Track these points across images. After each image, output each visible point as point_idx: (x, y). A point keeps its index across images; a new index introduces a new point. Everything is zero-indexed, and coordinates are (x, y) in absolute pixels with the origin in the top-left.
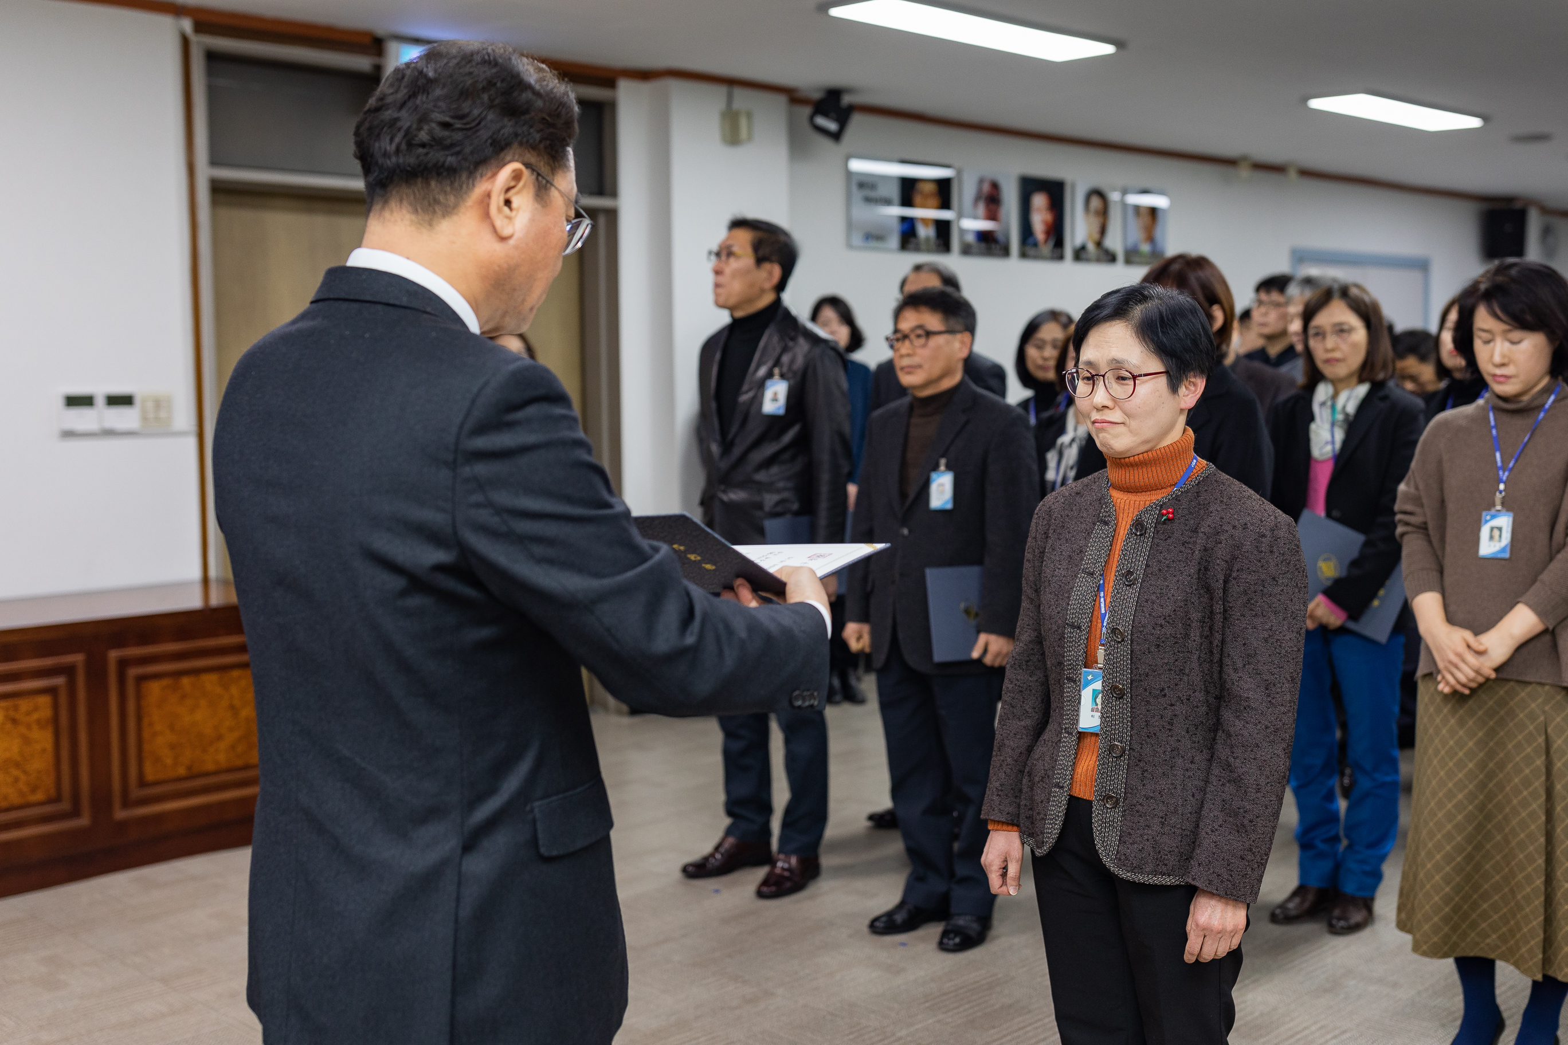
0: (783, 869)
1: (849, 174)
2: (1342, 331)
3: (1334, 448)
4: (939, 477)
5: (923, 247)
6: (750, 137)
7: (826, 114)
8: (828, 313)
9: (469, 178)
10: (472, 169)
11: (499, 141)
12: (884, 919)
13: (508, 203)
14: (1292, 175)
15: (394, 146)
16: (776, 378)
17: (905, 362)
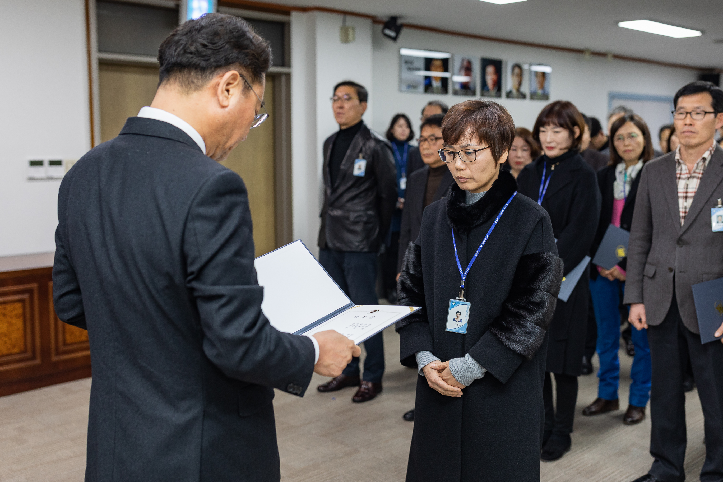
0: (365, 389)
1: (400, 56)
2: (632, 136)
3: (625, 194)
5: (436, 91)
6: (354, 40)
7: (390, 29)
8: (402, 121)
9: (211, 73)
10: (213, 69)
11: (229, 59)
12: (410, 414)
13: (228, 91)
14: (610, 58)
15: (177, 52)
16: (361, 158)
17: (426, 152)
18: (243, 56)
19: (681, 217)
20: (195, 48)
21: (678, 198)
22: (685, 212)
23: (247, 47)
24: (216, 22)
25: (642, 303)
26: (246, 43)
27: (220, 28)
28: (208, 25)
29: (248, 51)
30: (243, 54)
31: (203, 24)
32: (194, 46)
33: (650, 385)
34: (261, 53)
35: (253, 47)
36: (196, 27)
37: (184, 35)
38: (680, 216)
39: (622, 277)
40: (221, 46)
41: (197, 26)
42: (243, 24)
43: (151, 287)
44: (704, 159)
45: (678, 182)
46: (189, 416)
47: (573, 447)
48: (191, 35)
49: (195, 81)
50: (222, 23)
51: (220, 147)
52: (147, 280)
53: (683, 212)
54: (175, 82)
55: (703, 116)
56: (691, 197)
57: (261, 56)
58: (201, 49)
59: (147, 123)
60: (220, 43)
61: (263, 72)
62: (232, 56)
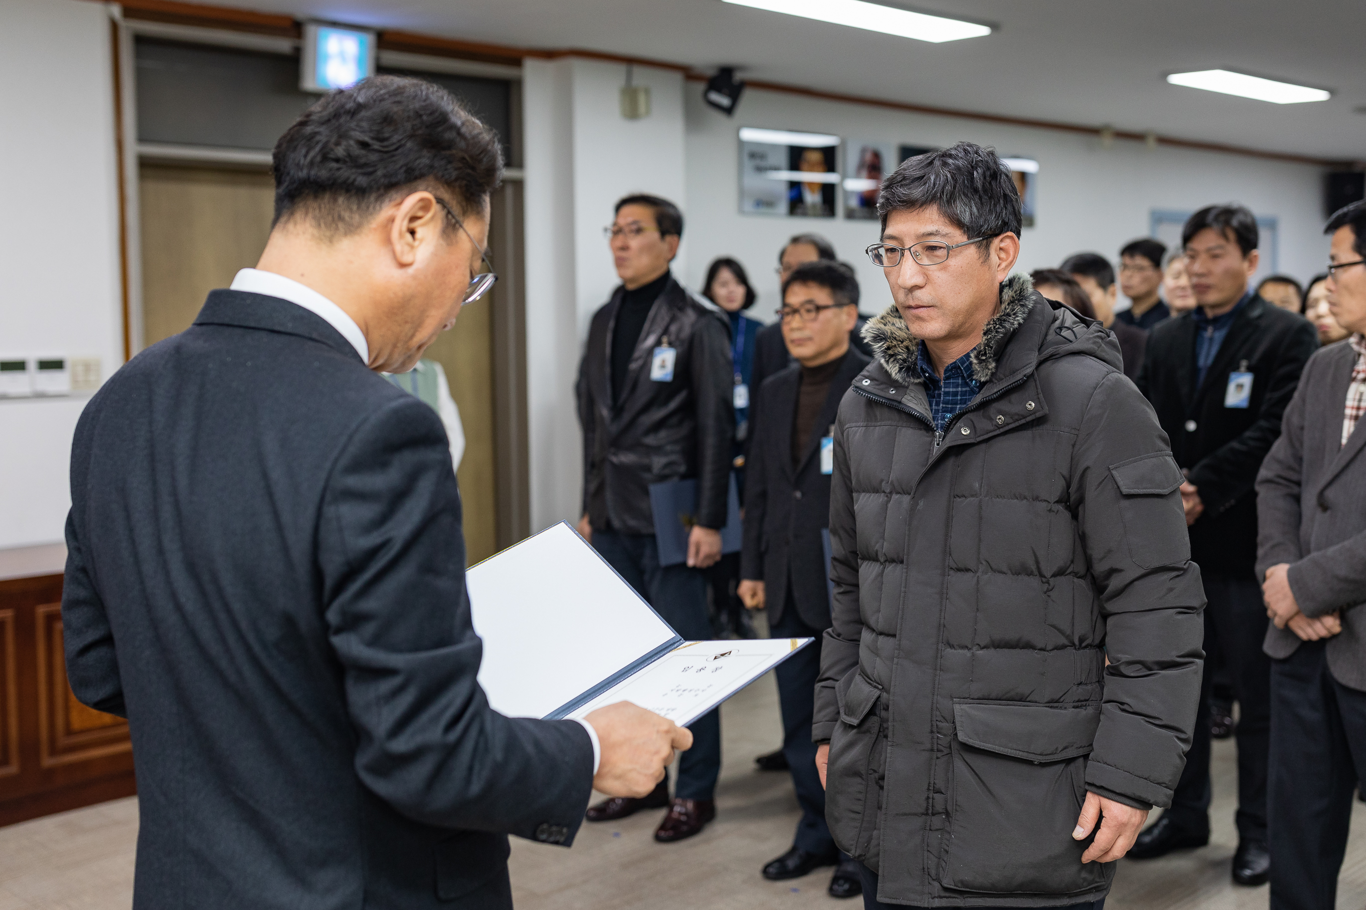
1: (741, 143)
5: (810, 212)
6: (648, 111)
7: (718, 90)
8: (725, 274)
9: (377, 199)
10: (382, 191)
11: (413, 170)
12: (777, 864)
13: (412, 232)
14: (1151, 143)
15: (309, 158)
16: (665, 346)
17: (796, 335)
18: (443, 162)
20: (345, 150)
21: (1343, 418)
23: (450, 145)
24: (387, 96)
26: (449, 135)
27: (395, 108)
28: (371, 101)
29: (454, 152)
30: (442, 159)
31: (361, 99)
32: (343, 147)
34: (479, 154)
35: (462, 144)
36: (347, 107)
37: (323, 124)
40: (398, 144)
41: (350, 105)
42: (442, 98)
43: (251, 638)
45: (1351, 386)
48: (337, 124)
49: (346, 215)
50: (398, 98)
51: (399, 345)
54: (305, 218)
57: (480, 161)
58: (357, 151)
59: (248, 302)
60: (396, 138)
61: (484, 192)
62: (419, 164)
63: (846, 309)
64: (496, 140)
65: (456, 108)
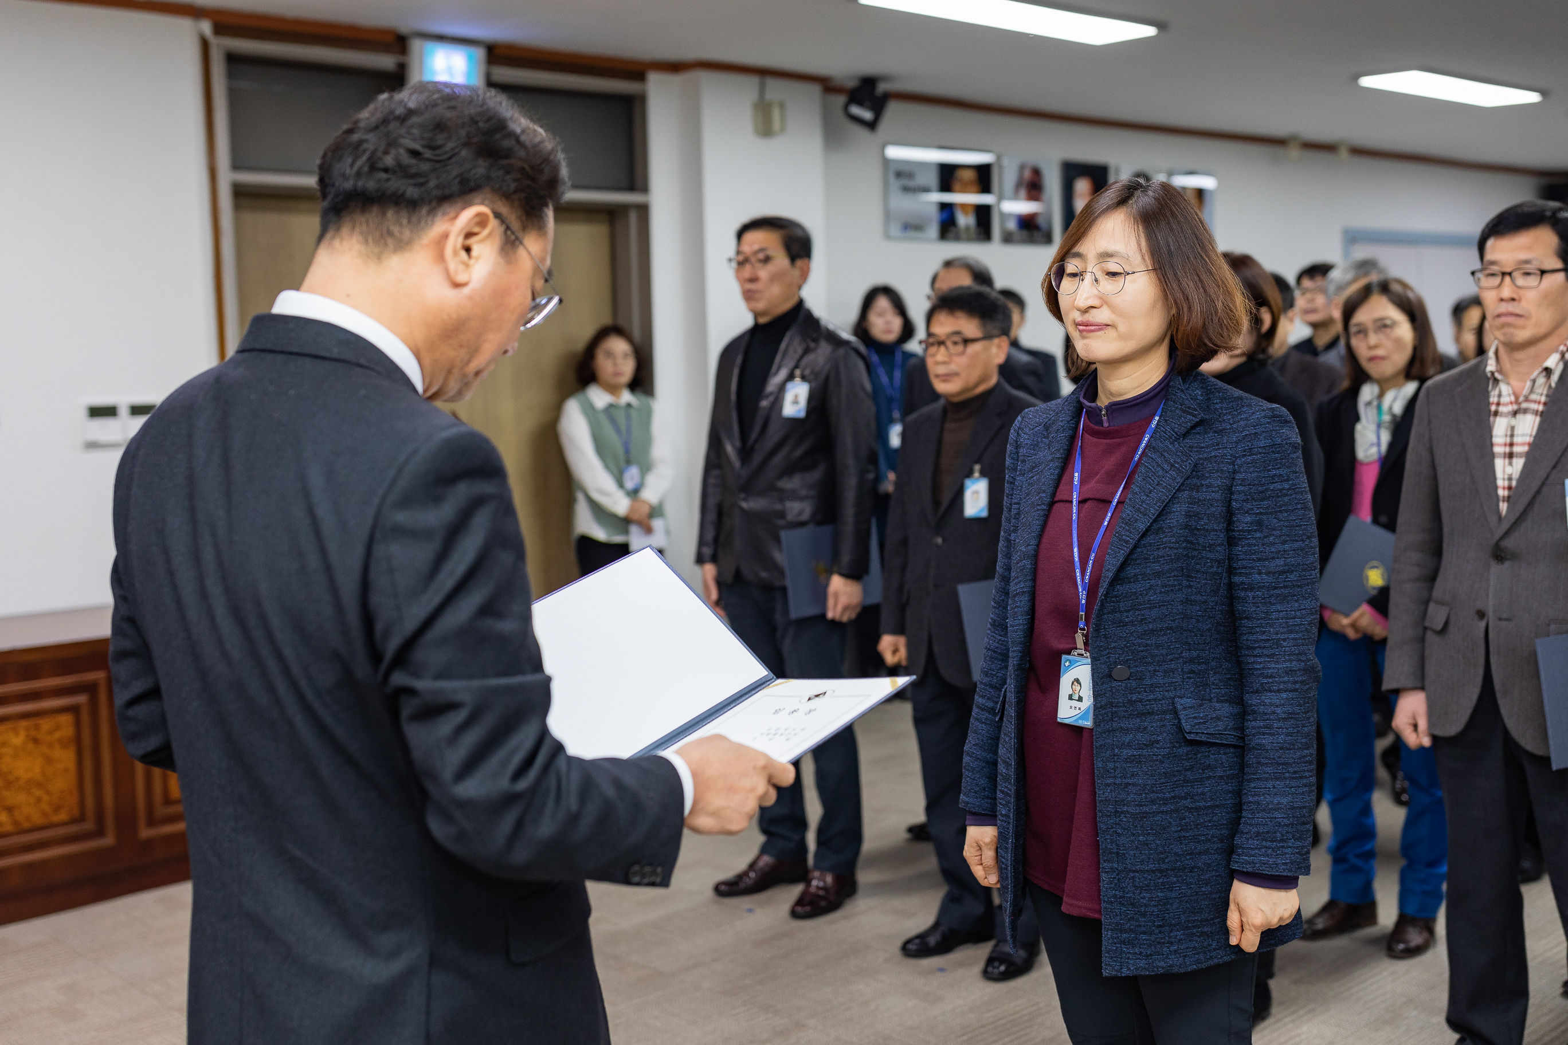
0: (818, 888)
1: (886, 162)
2: (1385, 326)
3: (1379, 450)
4: (973, 483)
5: (963, 235)
6: (783, 129)
7: (860, 103)
8: (883, 303)
9: (429, 213)
10: (434, 204)
11: (468, 181)
12: (917, 941)
14: (1344, 154)
15: (355, 168)
16: (798, 380)
17: (941, 370)
18: (501, 173)
19: (1501, 498)
20: (394, 159)
21: (1492, 456)
22: (1510, 488)
23: (508, 154)
24: (439, 101)
25: (1422, 688)
26: (507, 143)
27: (448, 114)
28: (423, 107)
30: (500, 169)
31: (412, 105)
32: (392, 156)
33: (1444, 869)
34: (541, 164)
35: (522, 153)
36: (397, 113)
37: (371, 130)
38: (1497, 496)
39: (1378, 630)
40: (452, 153)
41: (400, 112)
42: (501, 103)
43: (303, 683)
44: (1548, 371)
45: (1494, 421)
46: (396, 966)
47: (1274, 1010)
48: (386, 131)
49: (396, 230)
50: (453, 103)
51: (454, 371)
52: (296, 670)
53: (1504, 488)
54: (353, 233)
55: (1539, 277)
56: (1519, 455)
57: (541, 172)
58: (407, 160)
59: (291, 325)
60: (450, 145)
61: (547, 205)
62: (475, 174)
63: (996, 341)
64: (559, 149)
65: (516, 115)
